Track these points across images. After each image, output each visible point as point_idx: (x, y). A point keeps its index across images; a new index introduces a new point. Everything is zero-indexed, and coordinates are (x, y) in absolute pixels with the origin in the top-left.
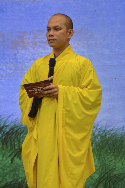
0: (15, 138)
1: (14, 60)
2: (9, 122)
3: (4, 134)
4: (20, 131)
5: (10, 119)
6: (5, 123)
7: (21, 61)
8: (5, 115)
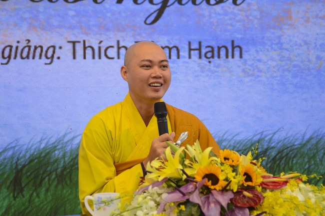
0: (285, 166)
1: (279, 45)
2: (275, 142)
3: (269, 161)
4: (292, 154)
5: (276, 137)
6: (269, 142)
7: (288, 46)
8: (269, 130)
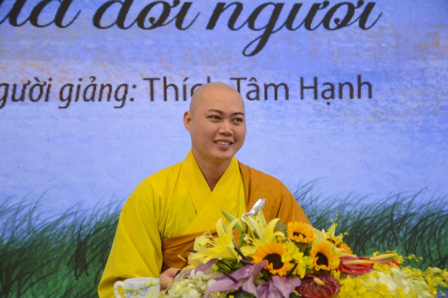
0: (430, 239)
1: (421, 81)
2: (416, 207)
3: (408, 231)
4: (439, 222)
5: (417, 200)
6: (409, 207)
7: (434, 82)
8: (408, 192)
